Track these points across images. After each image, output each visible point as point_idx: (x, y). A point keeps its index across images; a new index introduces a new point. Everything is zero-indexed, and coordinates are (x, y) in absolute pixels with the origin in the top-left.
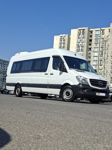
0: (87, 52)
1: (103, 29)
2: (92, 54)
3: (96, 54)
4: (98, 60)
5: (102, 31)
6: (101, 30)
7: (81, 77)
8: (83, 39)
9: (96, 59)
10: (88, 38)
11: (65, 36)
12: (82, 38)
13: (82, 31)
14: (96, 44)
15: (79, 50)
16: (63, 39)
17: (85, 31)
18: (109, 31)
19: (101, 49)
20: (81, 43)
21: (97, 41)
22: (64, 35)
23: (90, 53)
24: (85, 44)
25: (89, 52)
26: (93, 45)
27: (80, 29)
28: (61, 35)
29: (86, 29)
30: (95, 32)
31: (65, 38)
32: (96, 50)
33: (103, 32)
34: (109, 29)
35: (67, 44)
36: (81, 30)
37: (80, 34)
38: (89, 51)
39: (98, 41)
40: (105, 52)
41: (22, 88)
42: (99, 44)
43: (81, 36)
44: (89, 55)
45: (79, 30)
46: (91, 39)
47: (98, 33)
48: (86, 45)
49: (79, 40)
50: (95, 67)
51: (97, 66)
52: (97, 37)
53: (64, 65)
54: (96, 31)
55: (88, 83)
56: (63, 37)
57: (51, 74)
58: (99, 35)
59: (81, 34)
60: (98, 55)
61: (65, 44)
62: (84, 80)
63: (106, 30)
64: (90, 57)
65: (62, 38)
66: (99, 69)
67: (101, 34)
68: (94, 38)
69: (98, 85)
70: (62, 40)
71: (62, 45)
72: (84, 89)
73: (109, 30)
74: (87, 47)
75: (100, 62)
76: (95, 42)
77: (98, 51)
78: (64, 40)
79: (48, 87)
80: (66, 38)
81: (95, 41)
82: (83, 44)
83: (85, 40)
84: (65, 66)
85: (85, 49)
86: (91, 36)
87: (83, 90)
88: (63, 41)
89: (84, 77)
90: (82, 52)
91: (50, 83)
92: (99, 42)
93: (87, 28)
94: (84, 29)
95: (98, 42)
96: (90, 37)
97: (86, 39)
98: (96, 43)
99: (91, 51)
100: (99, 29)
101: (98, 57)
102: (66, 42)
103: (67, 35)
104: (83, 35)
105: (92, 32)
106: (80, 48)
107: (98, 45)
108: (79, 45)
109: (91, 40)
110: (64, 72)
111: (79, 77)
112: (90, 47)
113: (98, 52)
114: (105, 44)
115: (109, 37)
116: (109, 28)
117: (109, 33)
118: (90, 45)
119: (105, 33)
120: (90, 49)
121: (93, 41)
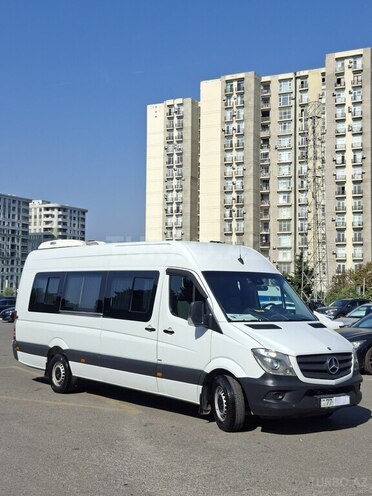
0: (256, 151)
1: (302, 73)
2: (275, 158)
3: (286, 157)
4: (292, 174)
5: (299, 81)
6: (296, 78)
7: (267, 350)
8: (242, 112)
9: (285, 171)
10: (256, 107)
11: (181, 104)
12: (238, 107)
13: (235, 84)
14: (283, 123)
15: (231, 146)
16: (175, 115)
17: (244, 84)
18: (324, 80)
19: (299, 139)
20: (235, 125)
21: (285, 113)
22: (180, 101)
23: (266, 155)
24: (248, 127)
25: (263, 151)
26: (275, 129)
27: (229, 77)
28: (170, 102)
29: (249, 77)
30: (279, 85)
31: (182, 109)
32: (285, 142)
33: (302, 83)
34: (323, 74)
35: (190, 131)
36: (231, 81)
37: (229, 96)
38: (262, 148)
39: (289, 113)
40: (315, 152)
41: (72, 364)
42: (293, 123)
43: (232, 100)
44: (263, 161)
45: (227, 82)
46: (265, 108)
47: (287, 88)
48: (252, 130)
49: (228, 113)
50: (284, 197)
51: (292, 194)
52: (285, 101)
53: (208, 304)
54: (280, 81)
55: (292, 370)
56: (176, 106)
57: (166, 331)
58: (293, 96)
59: (235, 95)
60: (292, 160)
61: (184, 131)
62: (277, 360)
63: (314, 77)
64: (267, 168)
65: (173, 110)
66: (298, 204)
67: (298, 90)
68: (274, 104)
69: (326, 371)
70: (173, 118)
71: (176, 133)
72: (281, 391)
73: (321, 78)
74: (256, 135)
75: (299, 181)
76: (281, 118)
77: (293, 145)
78: (179, 118)
79: (159, 374)
80: (187, 110)
81: (281, 114)
82: (242, 126)
83: (248, 114)
84: (210, 311)
85: (249, 142)
86: (266, 100)
87: (279, 394)
88: (176, 120)
89: (277, 352)
90: (241, 154)
91: (165, 361)
92: (293, 118)
93: (252, 73)
94: (242, 79)
95: (289, 117)
96: (262, 103)
97: (251, 111)
98: (285, 122)
99: (268, 147)
100: (290, 75)
101: (292, 166)
102: (187, 122)
103: (189, 100)
104: (239, 99)
105: (267, 86)
106: (235, 140)
107: (290, 129)
108: (230, 132)
109: (266, 114)
110: (209, 331)
111: (262, 352)
112: (263, 134)
113: (293, 150)
114: (313, 128)
115: (324, 101)
116: (323, 70)
117: (324, 87)
118: (265, 127)
119: (310, 87)
120: (266, 140)
121: (274, 116)
